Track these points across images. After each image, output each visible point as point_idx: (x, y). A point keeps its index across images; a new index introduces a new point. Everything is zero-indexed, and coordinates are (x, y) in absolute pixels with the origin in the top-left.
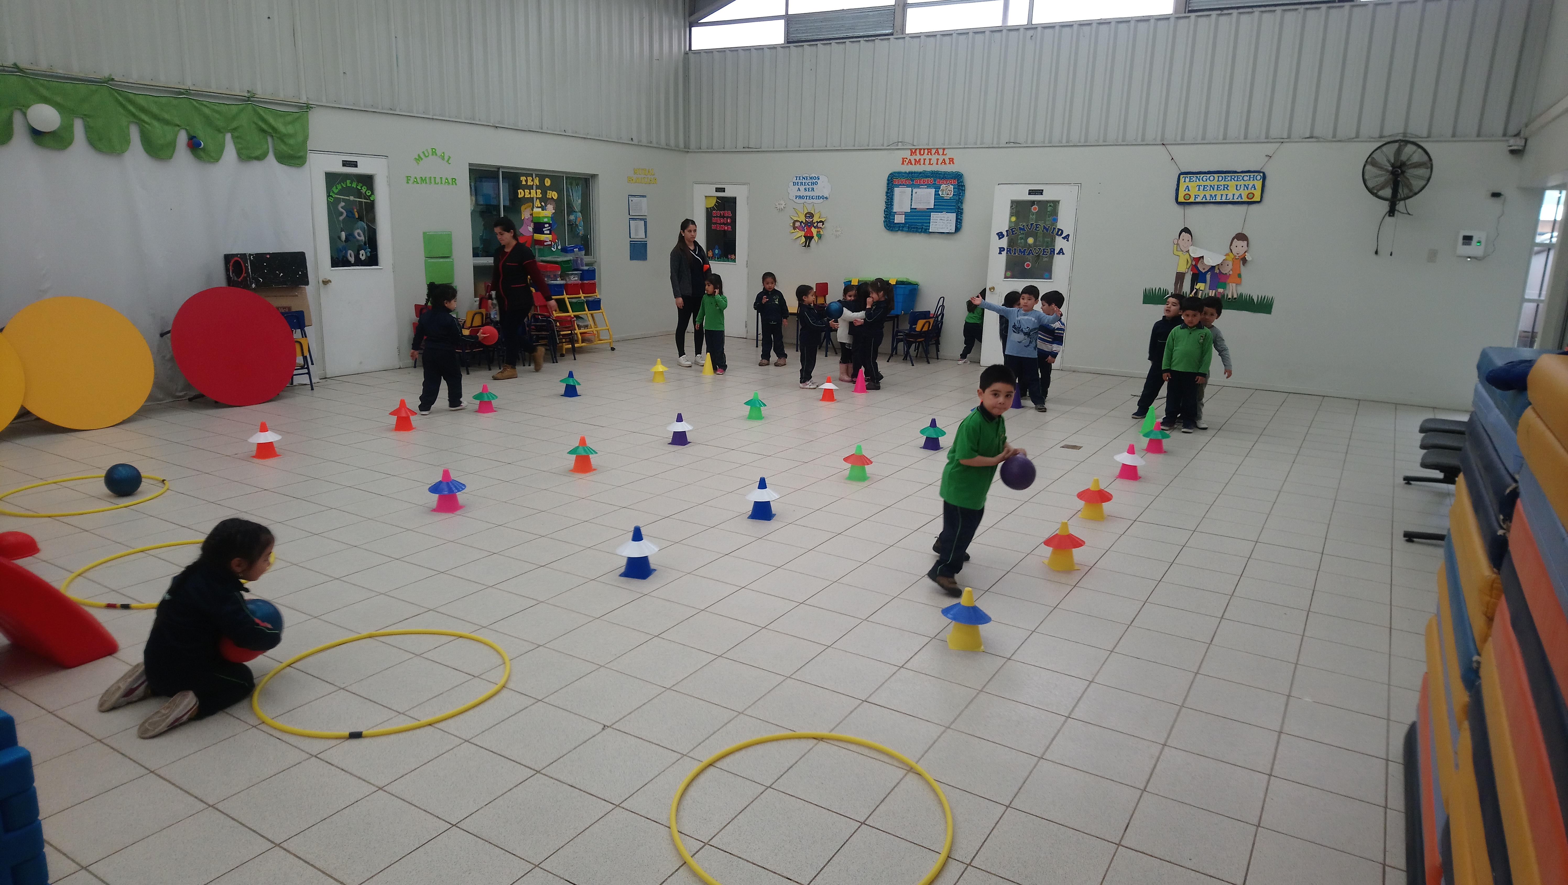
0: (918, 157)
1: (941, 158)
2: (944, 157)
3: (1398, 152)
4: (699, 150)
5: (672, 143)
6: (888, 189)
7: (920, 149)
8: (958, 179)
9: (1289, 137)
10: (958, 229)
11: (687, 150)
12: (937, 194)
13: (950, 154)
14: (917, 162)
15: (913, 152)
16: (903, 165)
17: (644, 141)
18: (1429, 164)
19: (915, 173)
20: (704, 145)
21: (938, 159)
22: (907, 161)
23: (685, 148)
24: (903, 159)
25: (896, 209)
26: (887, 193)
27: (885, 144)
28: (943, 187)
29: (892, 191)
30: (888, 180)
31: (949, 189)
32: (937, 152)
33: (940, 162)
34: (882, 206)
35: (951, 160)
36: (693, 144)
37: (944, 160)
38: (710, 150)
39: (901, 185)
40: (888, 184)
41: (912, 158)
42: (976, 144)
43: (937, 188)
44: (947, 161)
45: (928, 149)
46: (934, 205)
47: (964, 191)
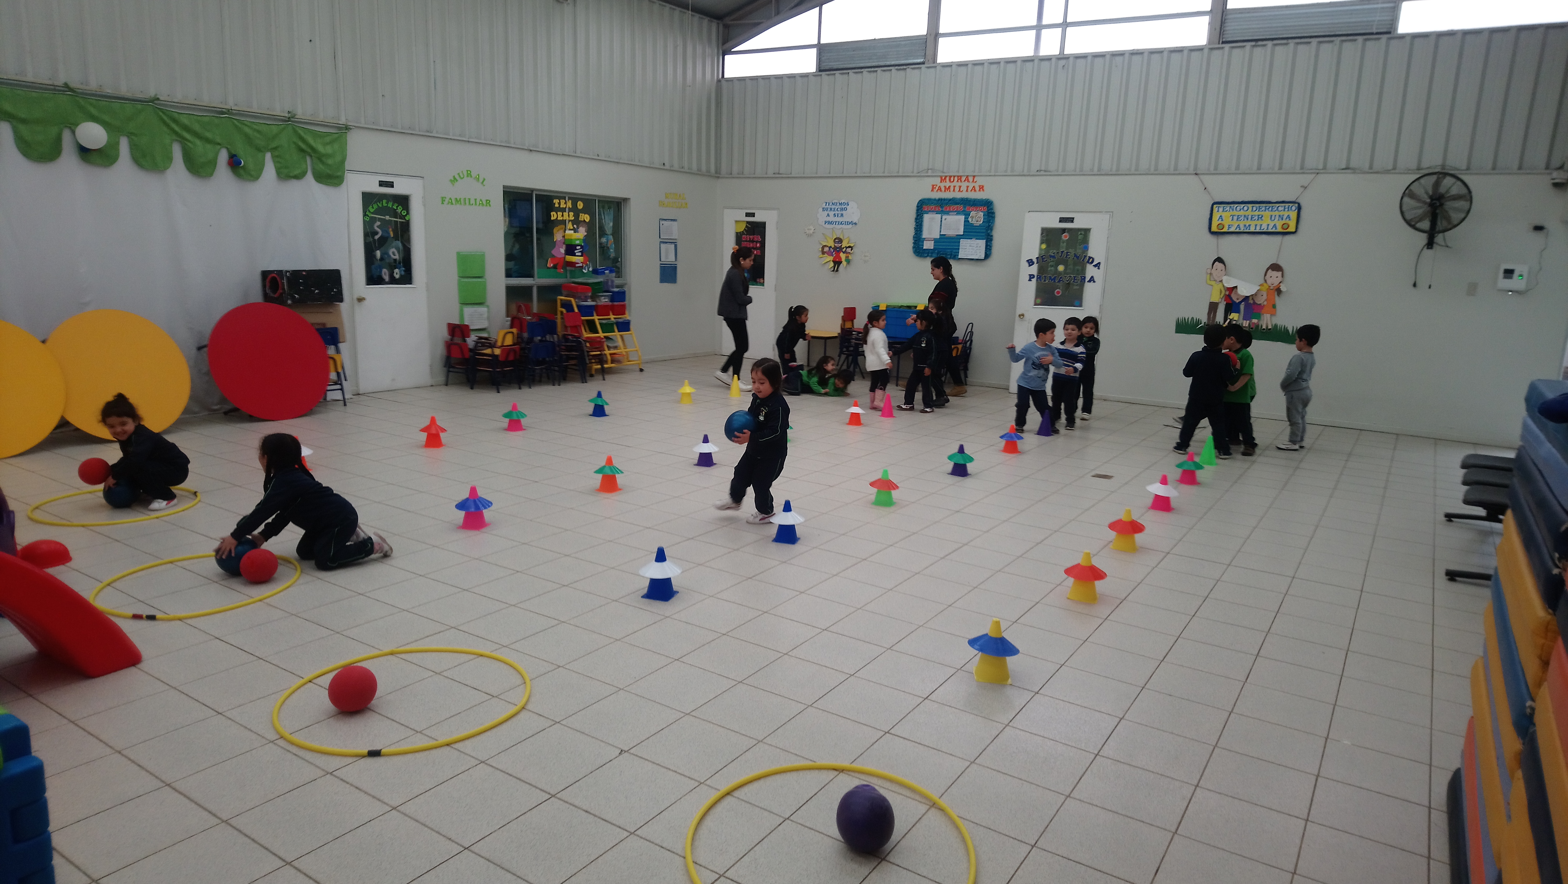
0: (948, 184)
1: (971, 185)
2: (974, 184)
3: (1437, 185)
4: (730, 175)
5: (704, 168)
6: (918, 216)
7: (950, 177)
8: (988, 206)
9: (1325, 168)
10: (987, 256)
11: (717, 175)
12: (966, 221)
13: (980, 181)
14: (947, 189)
15: (943, 180)
16: (932, 192)
17: (676, 167)
18: (1468, 196)
19: (944, 200)
20: (735, 170)
21: (968, 187)
22: (937, 188)
23: (716, 172)
24: (933, 186)
25: (925, 234)
26: (916, 219)
27: (915, 171)
28: (973, 213)
29: (922, 218)
30: (917, 207)
31: (979, 215)
32: (967, 179)
33: (970, 189)
34: (911, 232)
35: (982, 188)
36: (724, 169)
37: (974, 187)
38: (741, 176)
39: (930, 211)
40: (917, 210)
41: (942, 185)
42: (1006, 171)
43: (967, 215)
44: (977, 188)
45: (958, 176)
46: (964, 232)
47: (994, 218)
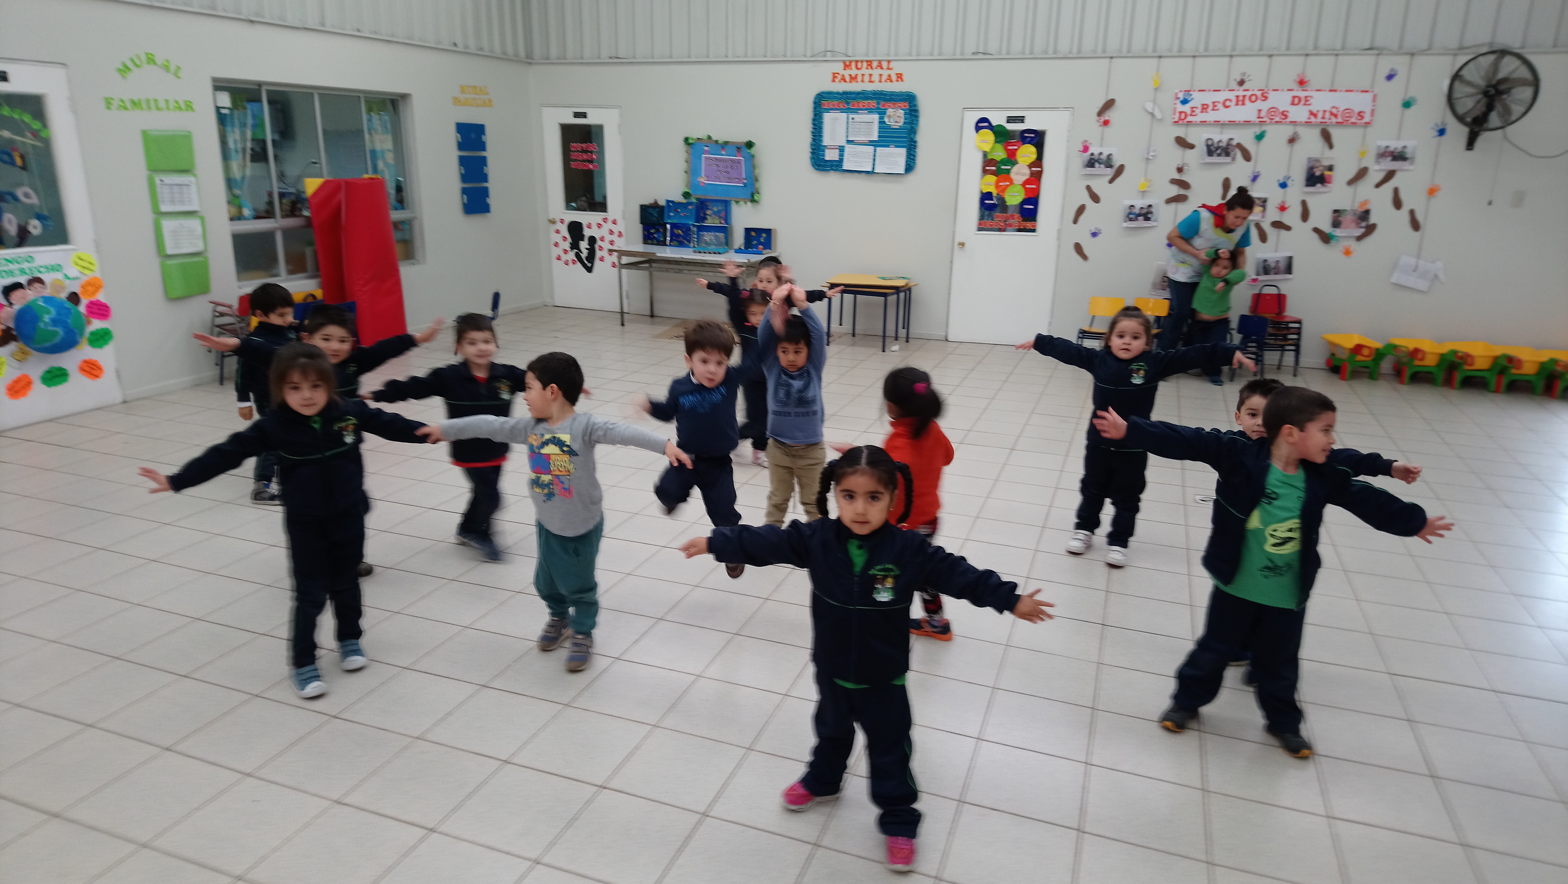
0: (854, 72)
1: (885, 73)
2: (889, 72)
3: (1495, 66)
4: (547, 60)
5: (510, 50)
6: (815, 115)
7: (857, 62)
8: (909, 101)
9: (1343, 48)
10: (910, 167)
11: (529, 60)
12: (882, 122)
13: (897, 67)
14: (853, 78)
15: (847, 66)
16: (834, 83)
17: (473, 49)
18: (1535, 83)
19: (851, 93)
20: (554, 52)
21: (881, 75)
22: (839, 77)
23: (527, 57)
24: (834, 74)
25: (826, 141)
26: (814, 120)
27: (809, 53)
28: (890, 111)
29: (821, 118)
30: (815, 103)
31: (899, 115)
32: (880, 66)
33: (884, 78)
34: (807, 138)
35: (900, 77)
36: (537, 51)
37: (889, 76)
38: (562, 60)
39: (832, 109)
40: (815, 108)
41: (846, 73)
42: (932, 54)
43: (882, 114)
44: (894, 78)
45: (867, 61)
46: (879, 137)
47: (917, 117)
